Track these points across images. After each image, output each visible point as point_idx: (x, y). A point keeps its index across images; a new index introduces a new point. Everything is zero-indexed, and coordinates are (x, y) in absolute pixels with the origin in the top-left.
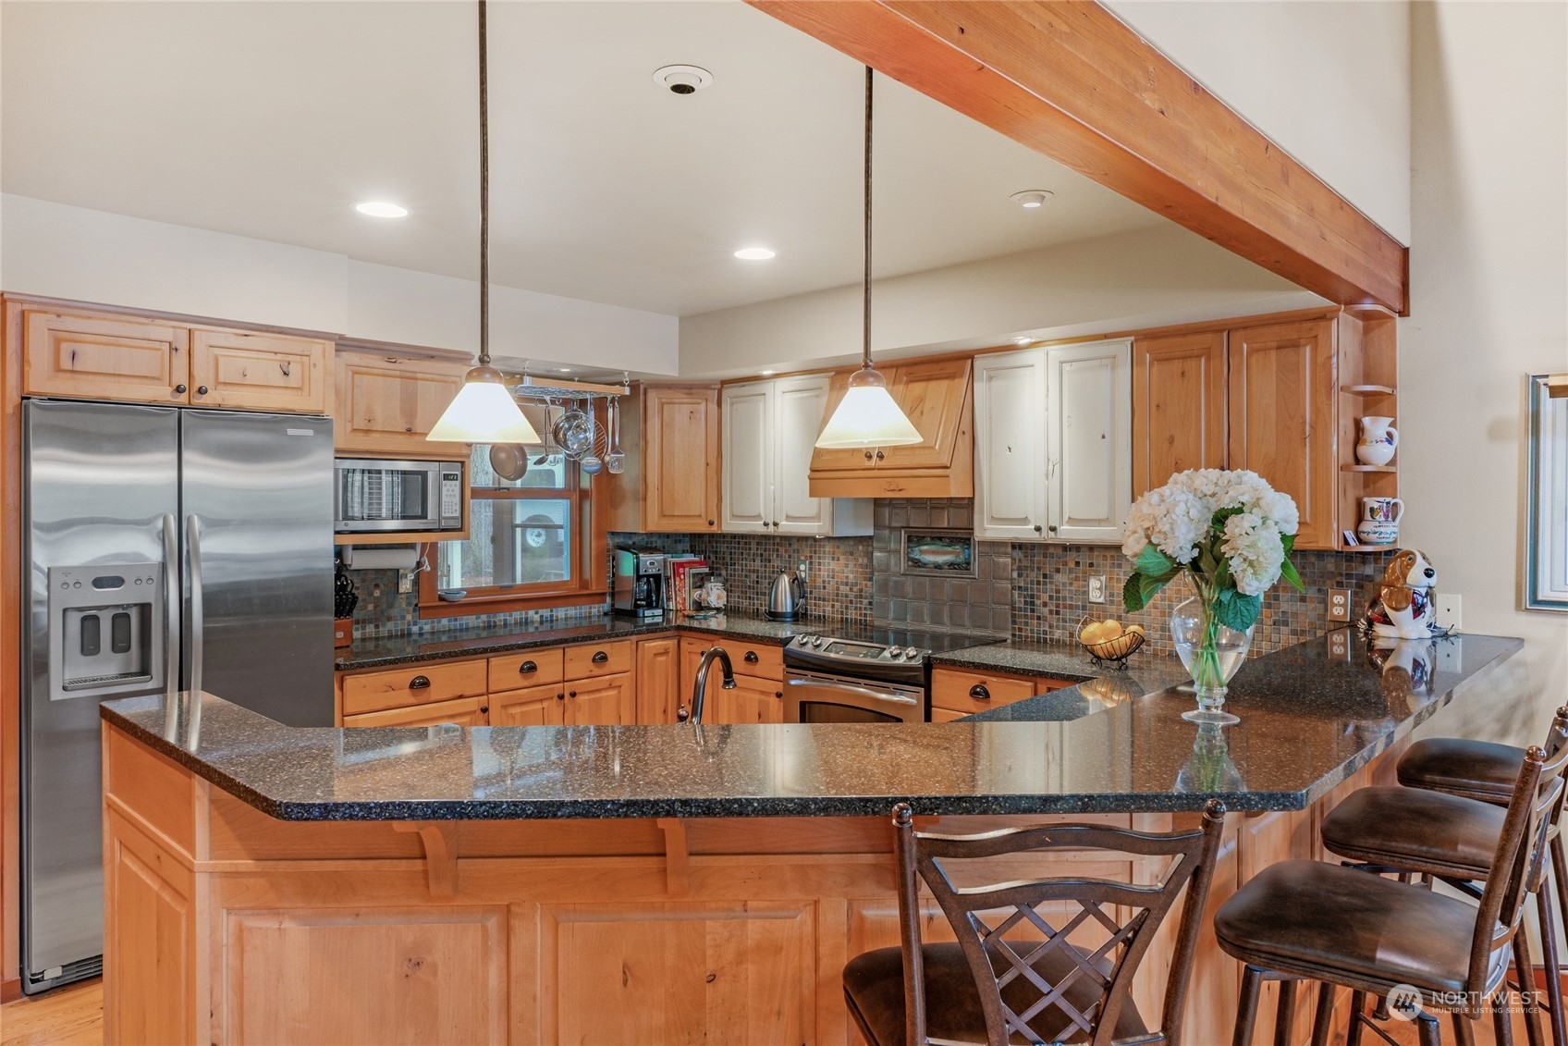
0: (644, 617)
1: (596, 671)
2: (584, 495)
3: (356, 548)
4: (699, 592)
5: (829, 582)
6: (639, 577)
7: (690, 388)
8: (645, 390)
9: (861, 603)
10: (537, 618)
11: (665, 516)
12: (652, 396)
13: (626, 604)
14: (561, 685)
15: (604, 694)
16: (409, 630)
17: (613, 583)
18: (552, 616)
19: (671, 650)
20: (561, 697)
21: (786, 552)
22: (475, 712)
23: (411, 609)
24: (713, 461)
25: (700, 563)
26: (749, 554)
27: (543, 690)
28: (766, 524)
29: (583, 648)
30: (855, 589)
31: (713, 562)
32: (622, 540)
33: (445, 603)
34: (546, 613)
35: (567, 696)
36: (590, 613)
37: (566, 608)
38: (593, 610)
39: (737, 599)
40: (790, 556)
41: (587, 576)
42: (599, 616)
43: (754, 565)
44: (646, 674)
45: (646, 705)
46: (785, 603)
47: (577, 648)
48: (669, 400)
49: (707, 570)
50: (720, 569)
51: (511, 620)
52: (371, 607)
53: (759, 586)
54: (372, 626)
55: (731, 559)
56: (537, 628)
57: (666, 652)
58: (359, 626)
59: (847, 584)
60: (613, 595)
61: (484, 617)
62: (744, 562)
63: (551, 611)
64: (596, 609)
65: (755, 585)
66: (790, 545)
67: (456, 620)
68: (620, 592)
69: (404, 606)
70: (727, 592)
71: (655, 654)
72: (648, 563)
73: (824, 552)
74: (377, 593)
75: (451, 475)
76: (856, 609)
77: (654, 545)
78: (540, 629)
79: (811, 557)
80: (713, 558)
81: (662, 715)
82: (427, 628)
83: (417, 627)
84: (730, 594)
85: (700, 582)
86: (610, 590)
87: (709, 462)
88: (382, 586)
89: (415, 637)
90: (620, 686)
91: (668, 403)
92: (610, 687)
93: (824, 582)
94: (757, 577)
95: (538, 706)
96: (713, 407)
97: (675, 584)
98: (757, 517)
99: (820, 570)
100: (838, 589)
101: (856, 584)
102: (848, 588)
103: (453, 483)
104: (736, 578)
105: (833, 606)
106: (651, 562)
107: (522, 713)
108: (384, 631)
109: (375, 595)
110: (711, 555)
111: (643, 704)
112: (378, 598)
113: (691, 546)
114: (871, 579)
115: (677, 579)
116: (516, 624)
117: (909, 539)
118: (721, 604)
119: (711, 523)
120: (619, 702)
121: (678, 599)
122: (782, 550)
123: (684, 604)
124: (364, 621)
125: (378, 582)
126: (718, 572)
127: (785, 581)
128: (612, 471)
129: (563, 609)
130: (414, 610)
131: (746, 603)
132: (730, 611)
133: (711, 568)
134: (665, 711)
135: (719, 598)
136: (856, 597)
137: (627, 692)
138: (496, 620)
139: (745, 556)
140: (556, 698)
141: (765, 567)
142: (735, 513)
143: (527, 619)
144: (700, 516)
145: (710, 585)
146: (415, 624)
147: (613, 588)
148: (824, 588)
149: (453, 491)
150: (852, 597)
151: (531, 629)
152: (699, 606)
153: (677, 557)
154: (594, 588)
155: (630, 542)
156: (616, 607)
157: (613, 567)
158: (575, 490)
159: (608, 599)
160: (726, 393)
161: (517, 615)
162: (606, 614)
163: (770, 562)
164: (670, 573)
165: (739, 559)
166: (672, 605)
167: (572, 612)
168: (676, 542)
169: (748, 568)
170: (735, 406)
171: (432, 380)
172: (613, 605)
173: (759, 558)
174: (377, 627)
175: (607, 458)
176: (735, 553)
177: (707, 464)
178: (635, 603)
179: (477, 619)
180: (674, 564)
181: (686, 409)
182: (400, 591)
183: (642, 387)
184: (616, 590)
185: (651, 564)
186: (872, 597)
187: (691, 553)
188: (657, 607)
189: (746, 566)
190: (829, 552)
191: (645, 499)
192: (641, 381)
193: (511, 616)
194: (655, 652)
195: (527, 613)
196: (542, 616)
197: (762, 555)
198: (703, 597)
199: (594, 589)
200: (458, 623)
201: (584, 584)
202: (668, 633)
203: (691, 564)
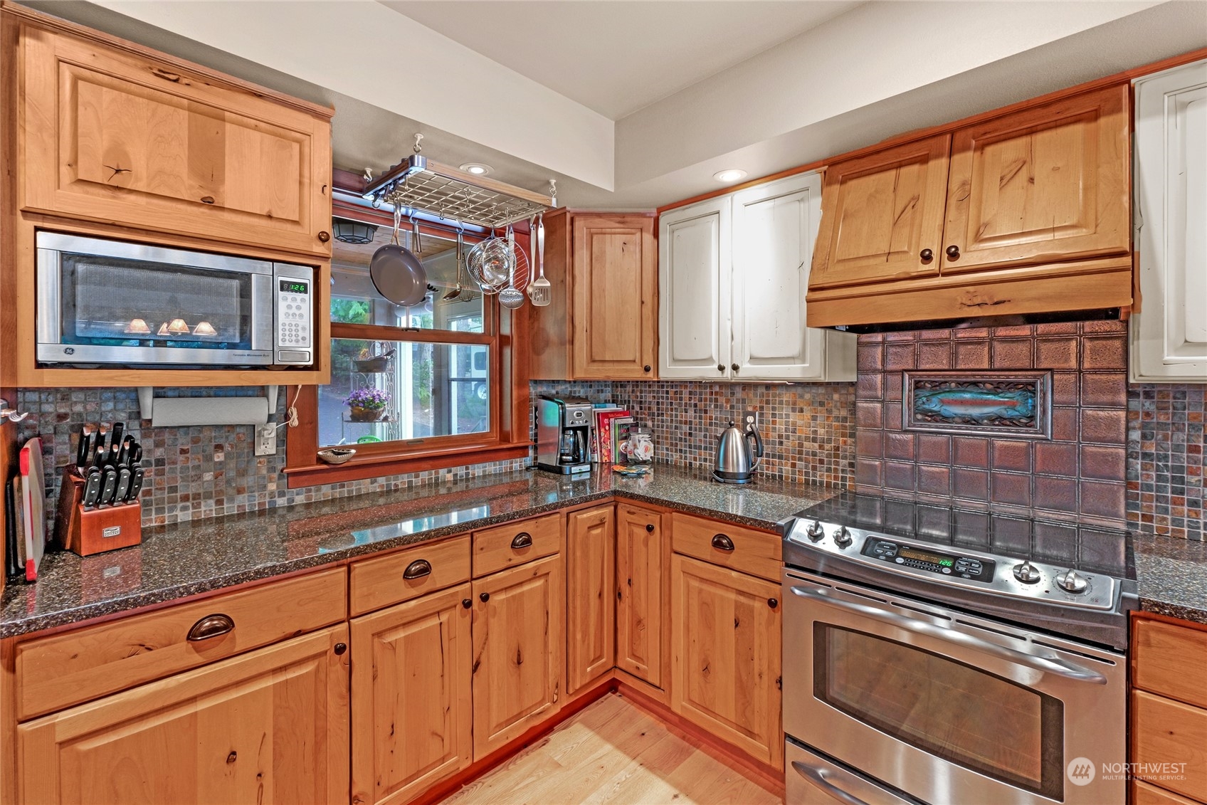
0: (571, 474)
1: (517, 559)
2: (504, 341)
3: (159, 393)
4: (624, 444)
5: (788, 438)
6: (565, 430)
7: (623, 218)
8: (572, 220)
9: (837, 463)
10: (450, 477)
11: (594, 361)
12: (579, 223)
13: (552, 460)
14: (468, 585)
15: (526, 588)
16: (272, 502)
17: (536, 435)
18: (467, 474)
19: (607, 520)
20: (468, 604)
21: (727, 402)
22: (325, 652)
23: (275, 475)
24: (648, 298)
25: (624, 414)
26: (680, 405)
27: (439, 599)
28: (721, 368)
29: (498, 530)
30: (827, 446)
31: (637, 413)
32: (545, 389)
33: (325, 467)
34: (461, 471)
35: (476, 600)
36: (511, 468)
37: (484, 464)
38: (514, 465)
39: (665, 452)
40: (732, 407)
41: (507, 427)
42: (521, 471)
43: (686, 416)
44: (578, 554)
45: (578, 593)
46: (737, 461)
47: (489, 532)
48: (599, 231)
49: (631, 421)
50: (646, 420)
51: (417, 482)
52: (208, 476)
53: (692, 438)
54: (212, 502)
55: (658, 409)
56: (449, 489)
57: (602, 523)
58: (189, 504)
59: (814, 440)
60: (536, 448)
61: (382, 480)
62: (674, 413)
63: (467, 468)
64: (517, 464)
65: (688, 438)
66: (733, 394)
67: (343, 486)
68: (546, 445)
69: (264, 472)
70: (654, 444)
71: (589, 528)
72: (575, 414)
73: (781, 403)
74: (219, 457)
75: (295, 284)
76: (829, 470)
77: (577, 395)
78: (454, 490)
79: (762, 408)
80: (637, 408)
81: (597, 601)
82: (300, 499)
83: (285, 498)
84: (656, 446)
85: (626, 433)
86: (533, 443)
87: (644, 300)
88: (227, 448)
89: (280, 512)
90: (548, 574)
91: (597, 234)
92: (535, 576)
93: (780, 436)
94: (690, 429)
95: (434, 622)
96: (648, 237)
97: (600, 435)
98: (709, 360)
99: (774, 423)
100: (801, 445)
101: (829, 441)
102: (816, 445)
103: (300, 296)
104: (665, 429)
105: (794, 465)
106: (578, 413)
107: (406, 637)
108: (229, 508)
109: (216, 460)
110: (635, 405)
111: (574, 590)
112: (220, 463)
113: (613, 396)
114: (852, 435)
115: (602, 430)
116: (423, 486)
117: (918, 386)
118: (647, 456)
119: (647, 369)
120: (546, 593)
121: (603, 451)
122: (722, 400)
123: (609, 456)
124: (197, 496)
125: (221, 441)
126: (643, 422)
127: (736, 436)
128: (535, 303)
129: (481, 465)
130: (281, 477)
131: (676, 456)
132: (658, 464)
133: (636, 419)
134: (600, 595)
135: (646, 449)
136: (829, 456)
137: (555, 580)
138: (398, 482)
139: (674, 406)
140: (460, 606)
141: (700, 418)
142: (677, 356)
143: (437, 479)
144: (634, 361)
145: (637, 437)
146: (282, 494)
147: (536, 441)
148: (781, 443)
149: (298, 308)
150: (823, 455)
151: (443, 491)
152: (625, 461)
153: (599, 407)
154: (515, 441)
155: (554, 392)
156: (539, 461)
157: (536, 418)
158: (495, 335)
159: (531, 452)
160: (665, 220)
161: (424, 475)
162: (528, 469)
163: (706, 412)
164: (594, 423)
165: (667, 409)
166: (597, 458)
167: (491, 468)
168: (598, 391)
169: (679, 419)
170: (676, 234)
171: (256, 128)
172: (536, 458)
173: (693, 408)
174: (219, 502)
175: (530, 290)
176: (663, 403)
177: (642, 302)
178: (561, 459)
179: (372, 483)
180: (598, 414)
181: (619, 239)
182: (256, 454)
183: (568, 216)
184: (539, 442)
185: (579, 415)
186: (854, 457)
187: (613, 402)
188: (584, 463)
189: (676, 416)
190: (787, 402)
191: (572, 342)
192: (568, 208)
193: (417, 476)
194: (589, 525)
195: (437, 473)
196: (455, 475)
197: (696, 405)
198: (629, 449)
199: (515, 443)
200: (346, 489)
201: (505, 437)
202: (604, 500)
203: (615, 414)
